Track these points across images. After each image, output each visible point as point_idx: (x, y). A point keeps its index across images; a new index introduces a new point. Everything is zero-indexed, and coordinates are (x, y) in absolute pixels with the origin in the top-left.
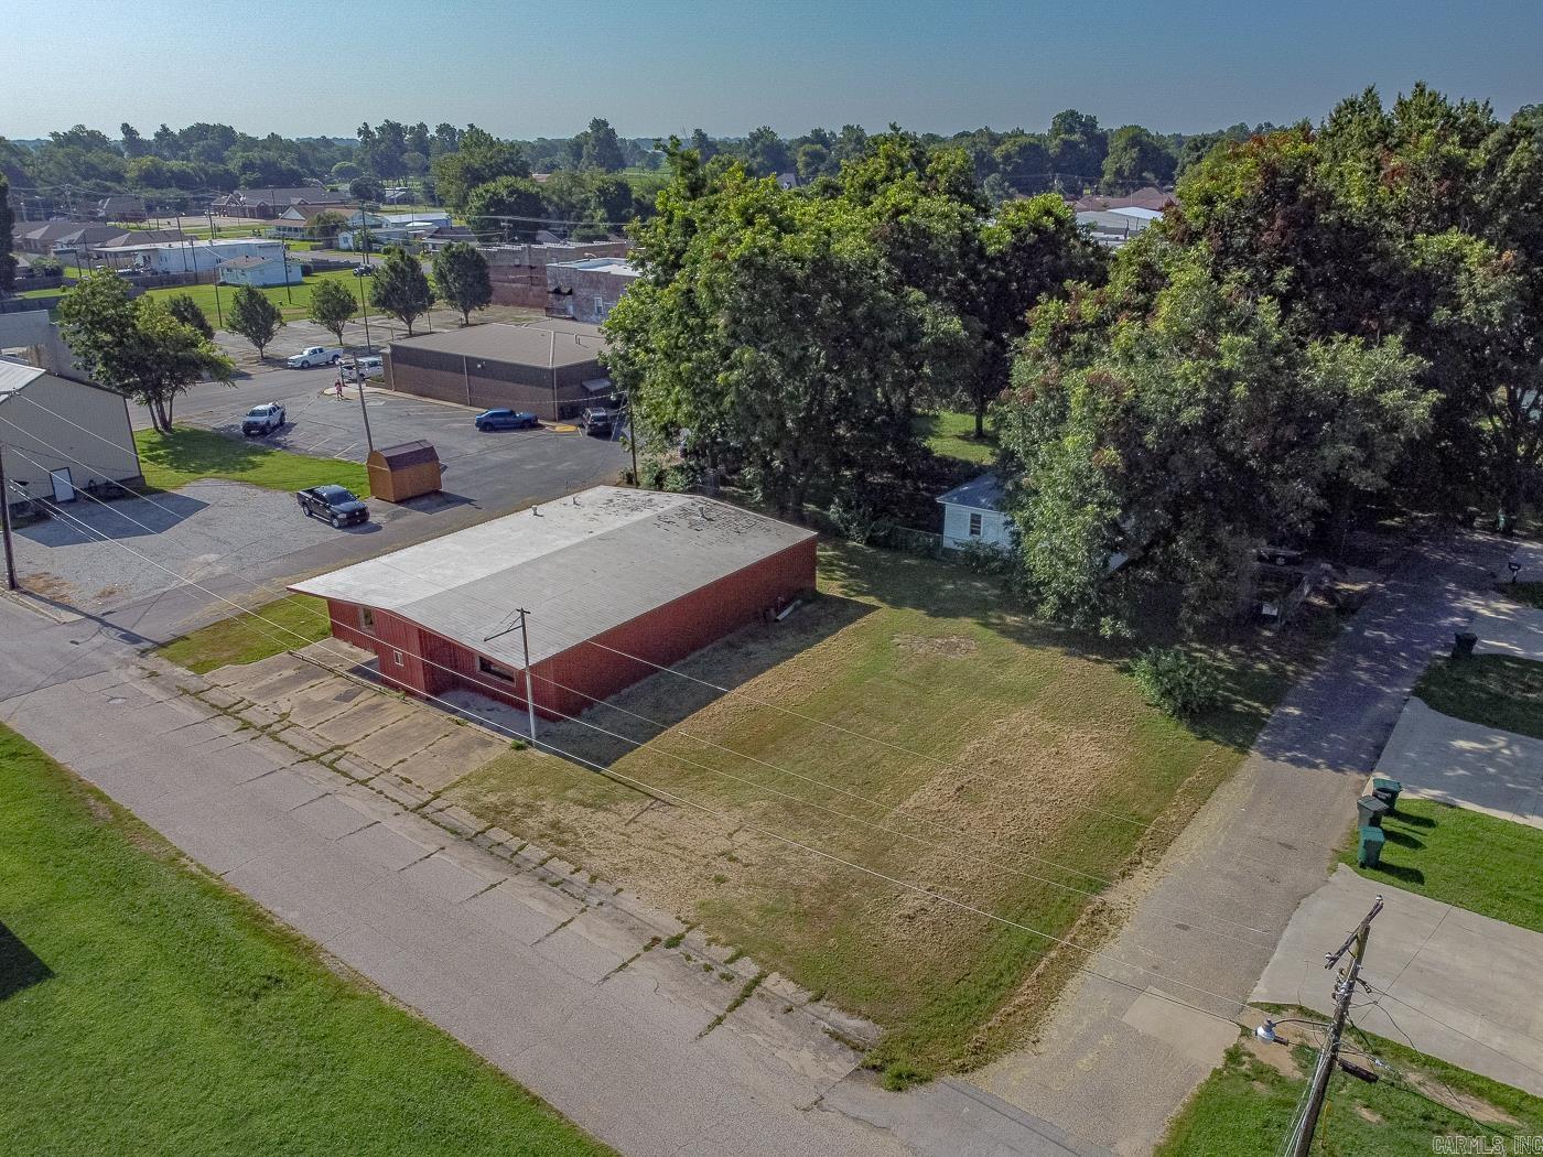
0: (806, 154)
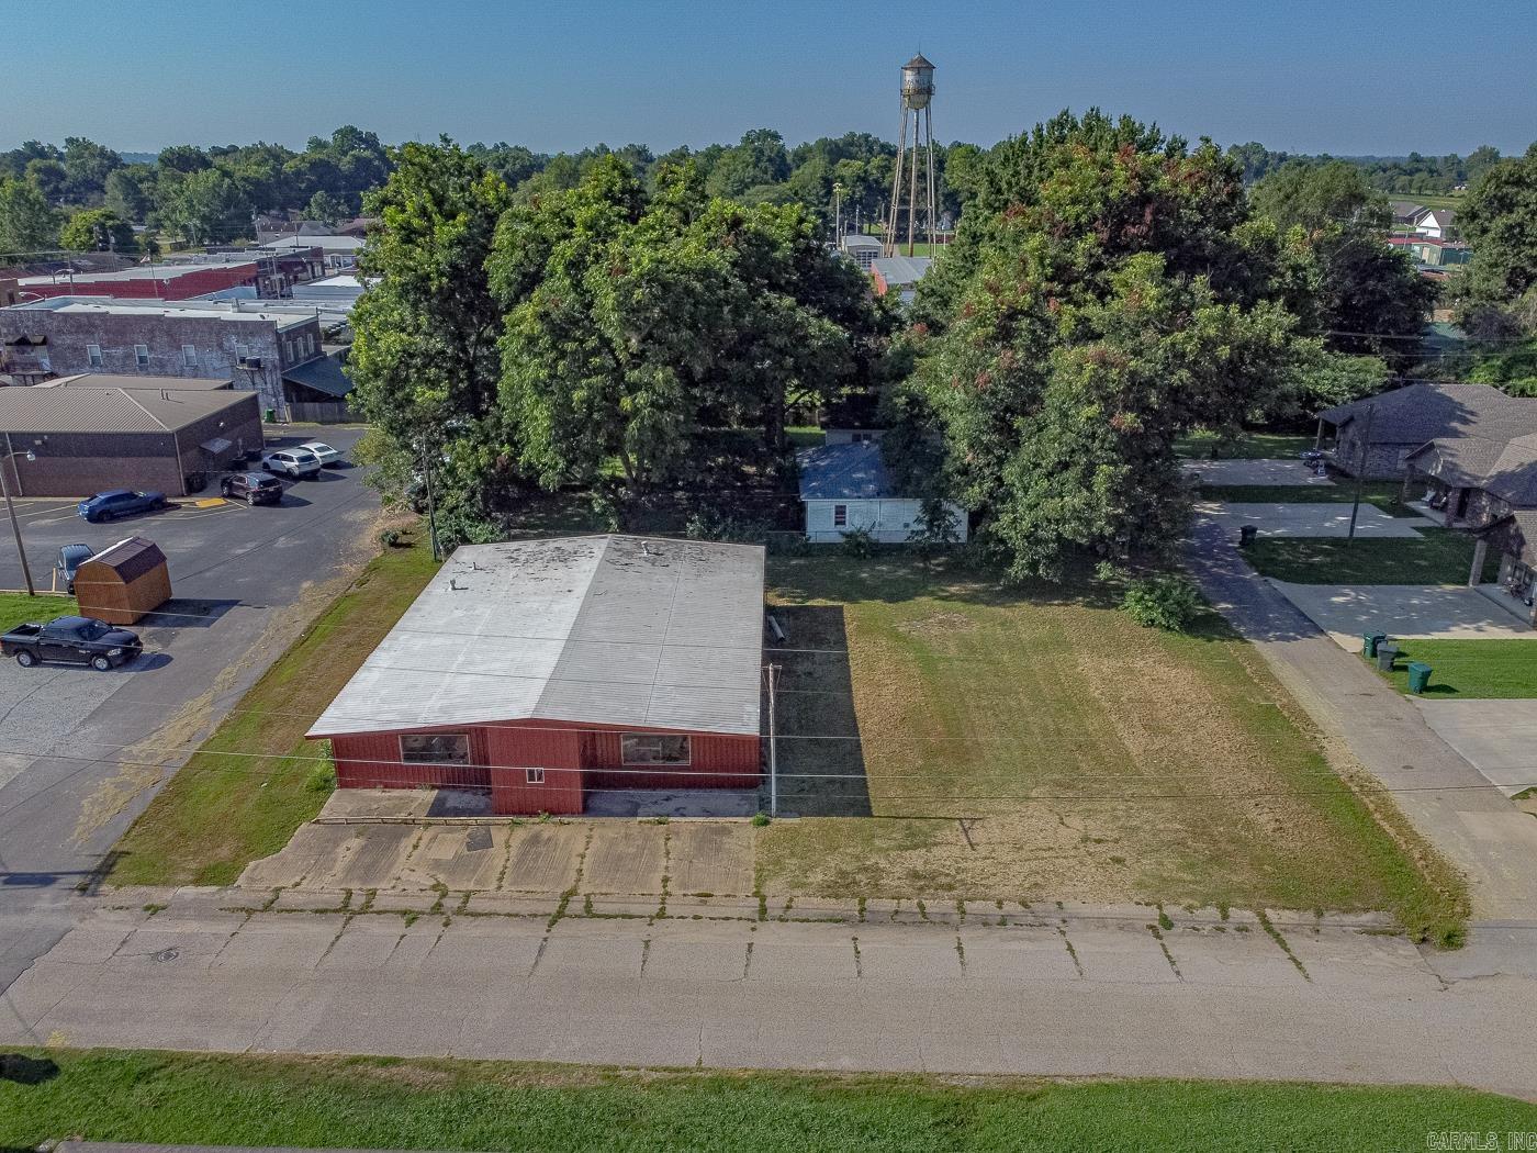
0: (38, 170)
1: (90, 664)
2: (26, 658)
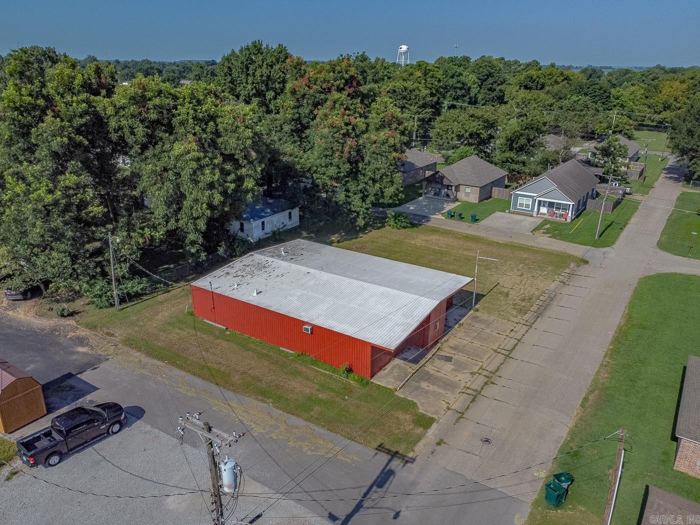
1: (108, 433)
2: (55, 459)
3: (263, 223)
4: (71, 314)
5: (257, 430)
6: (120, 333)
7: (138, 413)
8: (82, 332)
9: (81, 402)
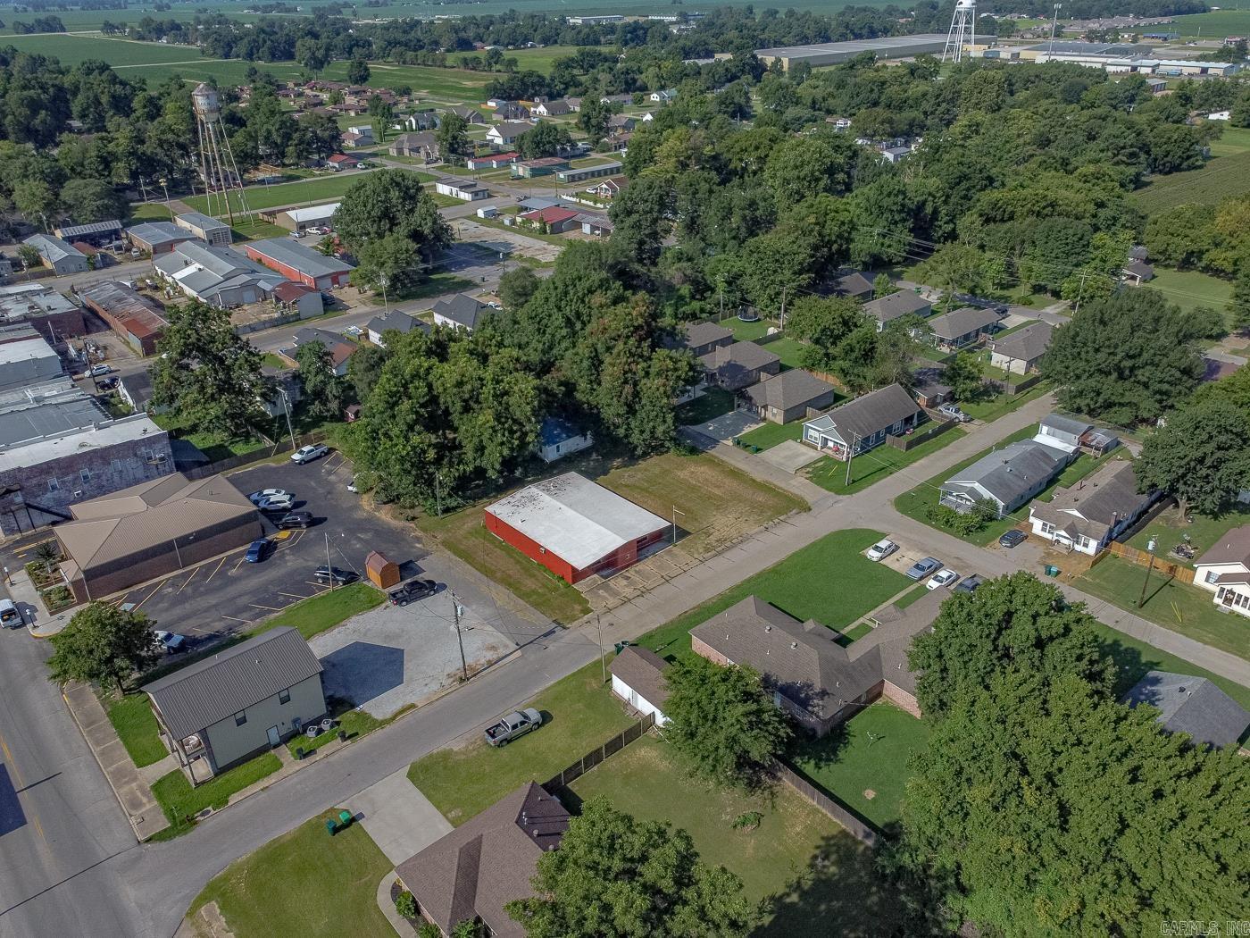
1: (428, 595)
2: (404, 603)
3: (558, 447)
4: (413, 519)
5: (499, 603)
6: (440, 536)
7: (443, 587)
8: (419, 533)
9: (416, 578)
